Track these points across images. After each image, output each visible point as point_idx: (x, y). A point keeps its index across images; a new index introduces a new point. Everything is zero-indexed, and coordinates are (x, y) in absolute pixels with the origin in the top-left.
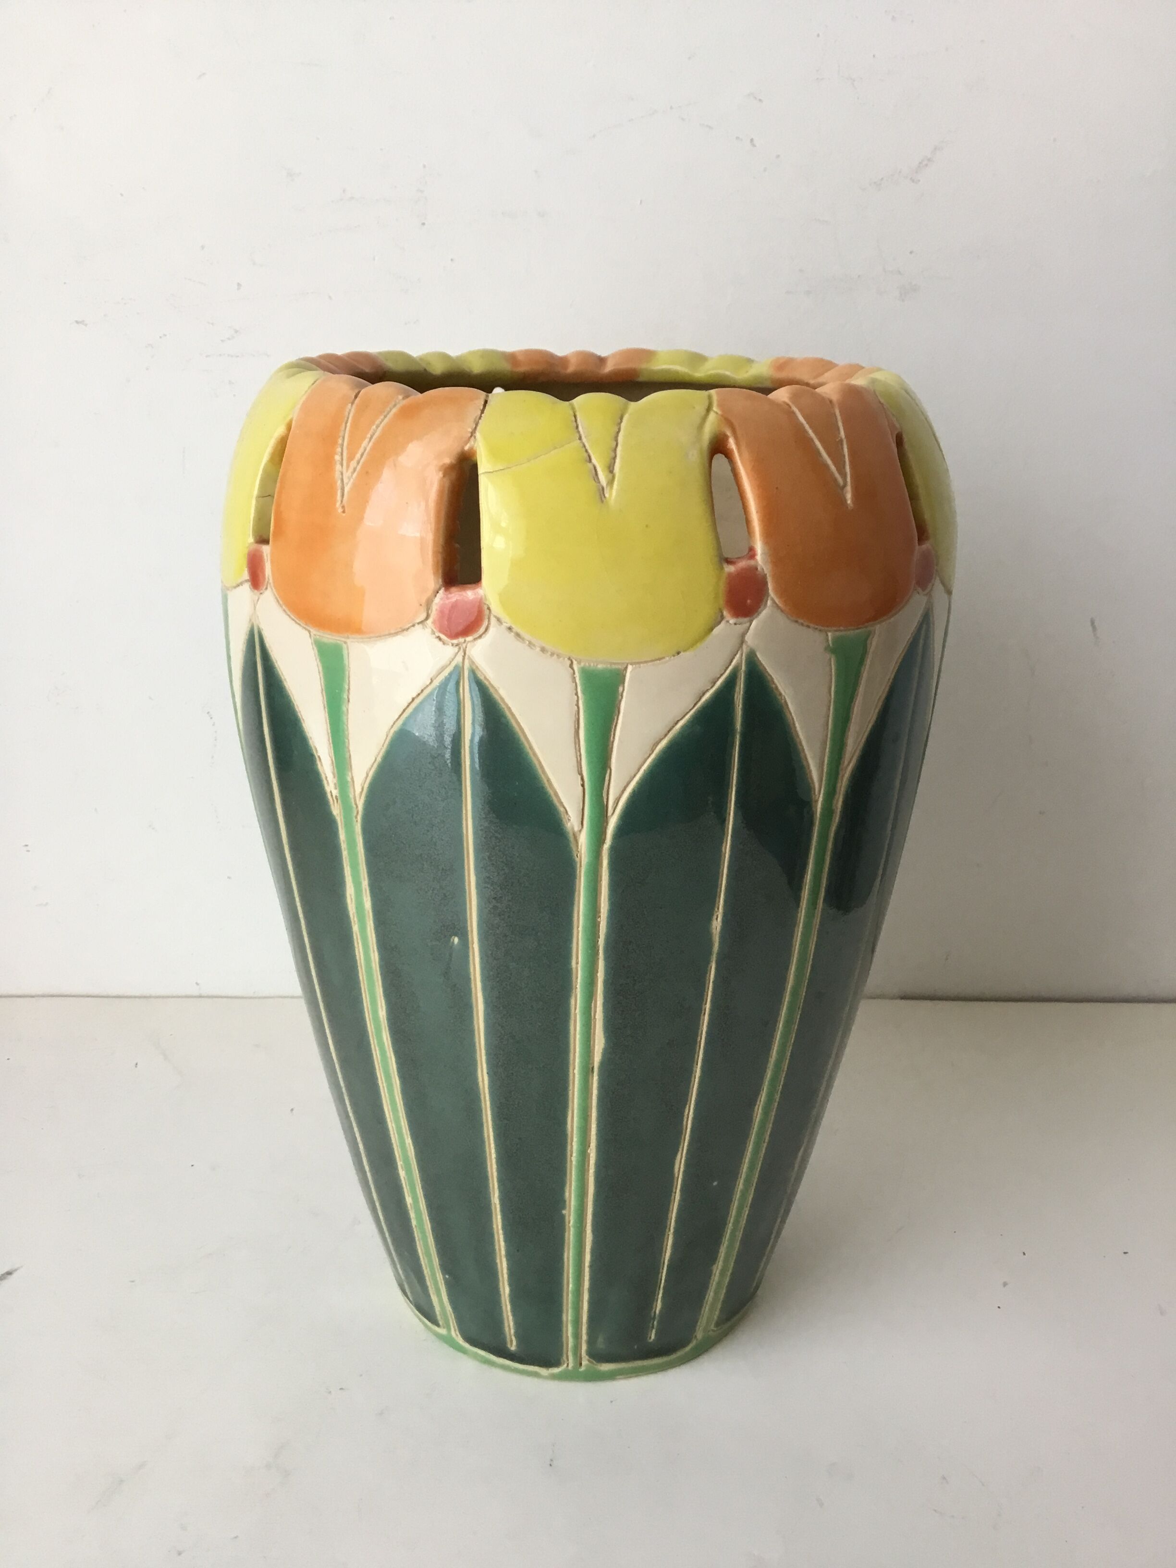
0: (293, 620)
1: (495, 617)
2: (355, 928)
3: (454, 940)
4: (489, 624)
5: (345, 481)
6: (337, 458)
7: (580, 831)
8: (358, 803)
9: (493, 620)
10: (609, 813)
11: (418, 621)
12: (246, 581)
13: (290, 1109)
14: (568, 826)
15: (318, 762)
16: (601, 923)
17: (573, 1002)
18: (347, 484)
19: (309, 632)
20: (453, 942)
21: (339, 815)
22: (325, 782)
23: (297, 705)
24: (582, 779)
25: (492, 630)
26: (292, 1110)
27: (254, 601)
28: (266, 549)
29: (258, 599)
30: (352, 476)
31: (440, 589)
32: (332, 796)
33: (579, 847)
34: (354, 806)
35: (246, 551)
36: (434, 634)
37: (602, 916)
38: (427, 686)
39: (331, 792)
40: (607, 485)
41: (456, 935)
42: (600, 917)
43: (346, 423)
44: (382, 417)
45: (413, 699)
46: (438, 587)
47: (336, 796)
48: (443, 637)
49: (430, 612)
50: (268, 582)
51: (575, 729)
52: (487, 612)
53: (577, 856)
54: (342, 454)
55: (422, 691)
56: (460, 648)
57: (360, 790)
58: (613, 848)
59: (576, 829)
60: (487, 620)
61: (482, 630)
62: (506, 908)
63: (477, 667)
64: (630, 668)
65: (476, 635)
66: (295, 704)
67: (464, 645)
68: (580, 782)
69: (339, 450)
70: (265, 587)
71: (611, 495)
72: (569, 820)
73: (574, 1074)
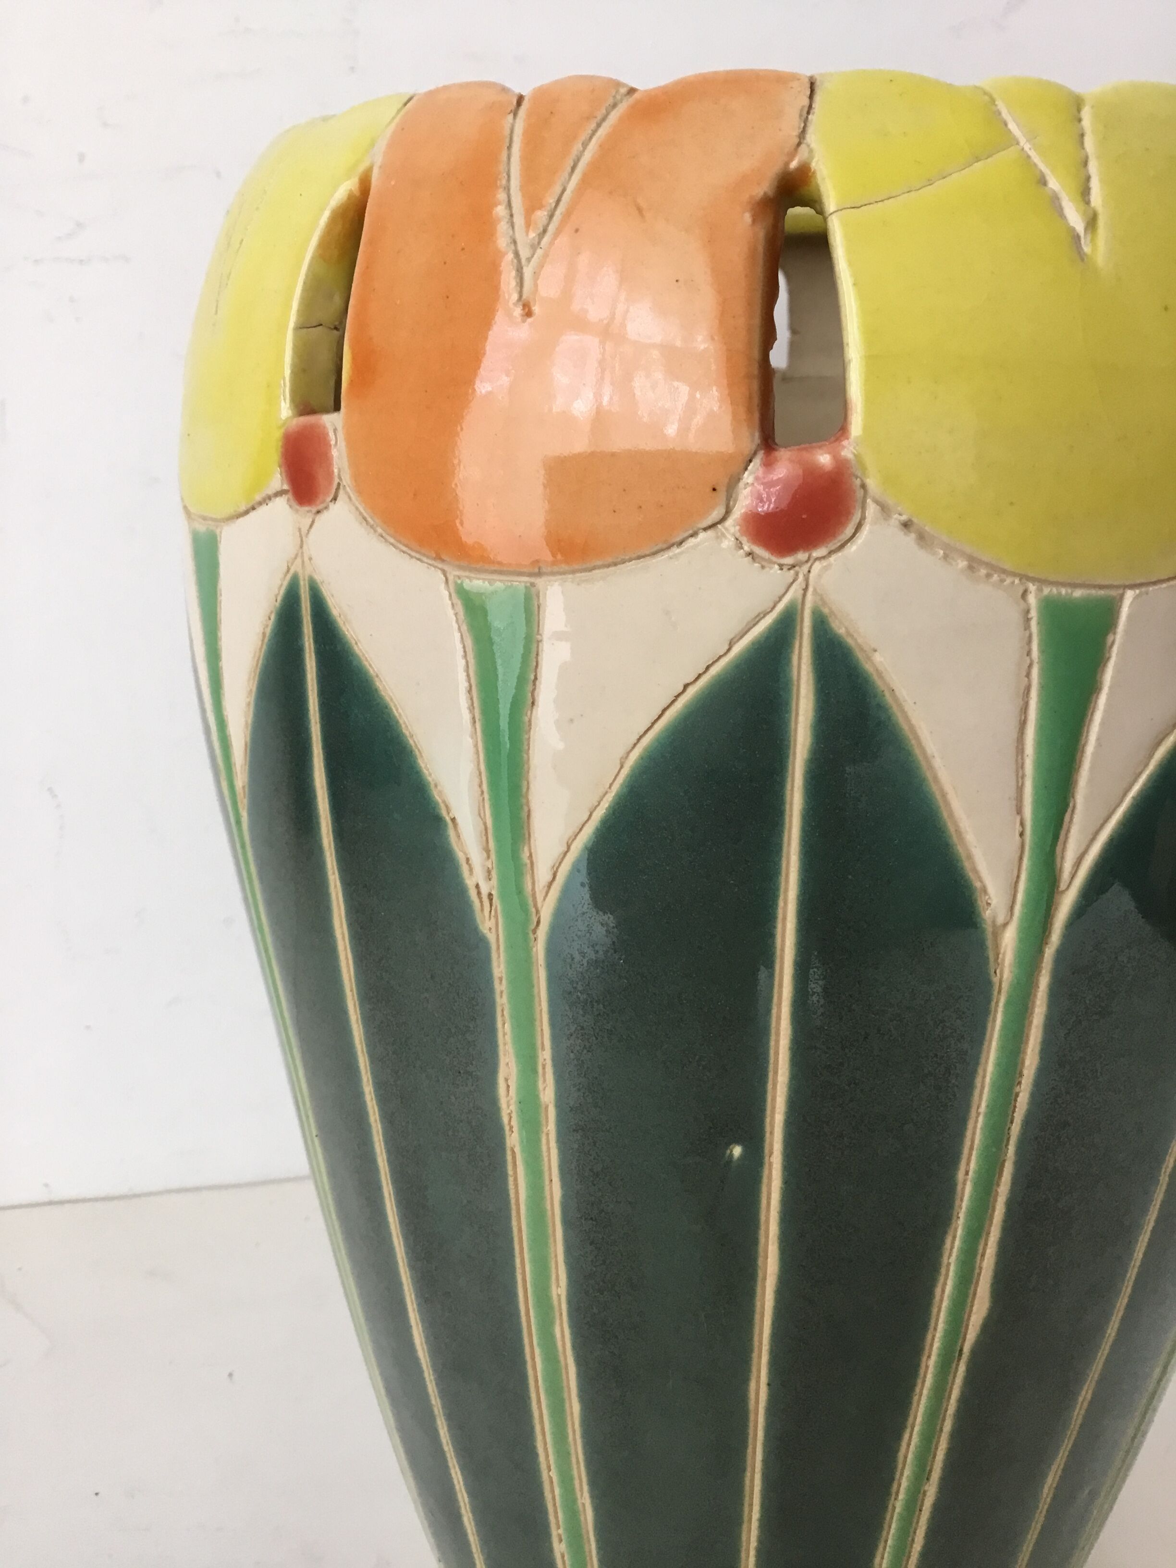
0: (404, 552)
1: (877, 502)
2: (514, 1140)
3: (731, 1151)
4: (863, 518)
5: (524, 253)
6: (500, 210)
7: (1005, 925)
8: (539, 905)
9: (872, 509)
10: (1063, 886)
11: (709, 521)
12: (280, 493)
13: (228, 1374)
14: (987, 914)
15: (451, 832)
16: (1021, 1095)
17: (948, 1241)
18: (529, 260)
19: (444, 573)
20: (731, 1155)
21: (494, 930)
22: (465, 869)
23: (405, 723)
24: (1022, 824)
25: (866, 529)
26: (230, 1375)
27: (300, 530)
28: (331, 422)
29: (311, 526)
30: (539, 243)
31: (755, 453)
32: (479, 893)
33: (1001, 956)
34: (533, 910)
35: (276, 436)
36: (742, 548)
37: (1023, 1082)
38: (720, 657)
39: (477, 886)
40: (1086, 230)
41: (738, 1142)
42: (1020, 1083)
43: (509, 148)
44: (593, 125)
45: (686, 686)
46: (754, 447)
47: (490, 895)
48: (759, 551)
49: (731, 503)
50: (339, 484)
51: (1020, 723)
52: (860, 493)
53: (995, 972)
54: (509, 205)
55: (708, 668)
56: (797, 574)
57: (549, 877)
58: (1061, 954)
59: (1000, 920)
60: (860, 510)
61: (849, 530)
62: (849, 1085)
63: (832, 612)
64: (1130, 595)
65: (833, 545)
66: (401, 722)
67: (805, 568)
68: (1018, 828)
69: (502, 196)
70: (331, 496)
71: (1095, 248)
72: (989, 904)
73: (927, 1367)
